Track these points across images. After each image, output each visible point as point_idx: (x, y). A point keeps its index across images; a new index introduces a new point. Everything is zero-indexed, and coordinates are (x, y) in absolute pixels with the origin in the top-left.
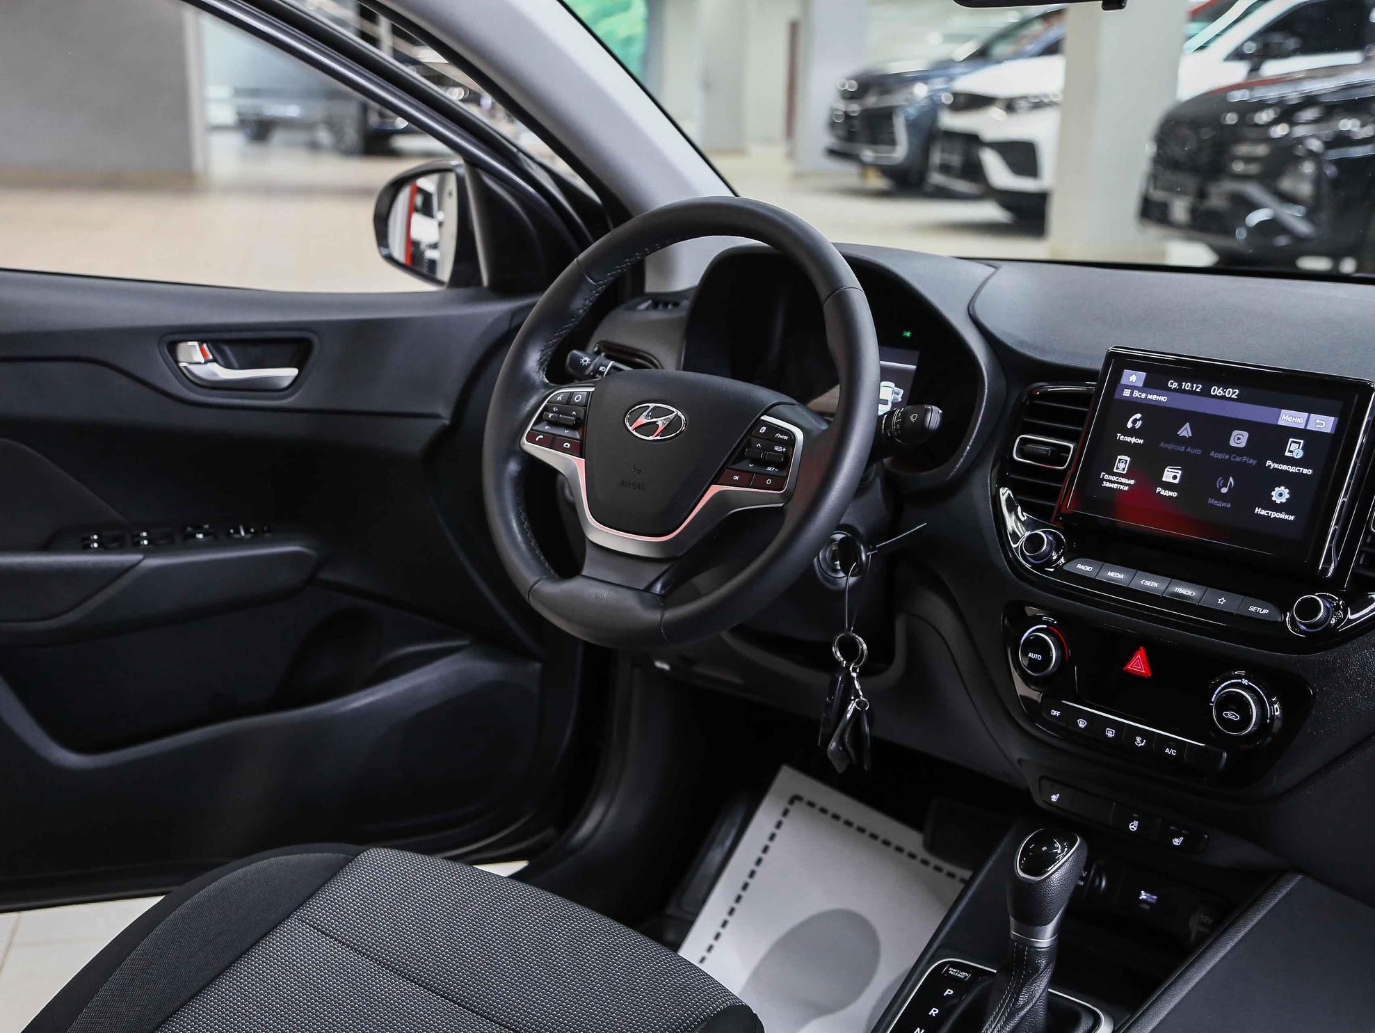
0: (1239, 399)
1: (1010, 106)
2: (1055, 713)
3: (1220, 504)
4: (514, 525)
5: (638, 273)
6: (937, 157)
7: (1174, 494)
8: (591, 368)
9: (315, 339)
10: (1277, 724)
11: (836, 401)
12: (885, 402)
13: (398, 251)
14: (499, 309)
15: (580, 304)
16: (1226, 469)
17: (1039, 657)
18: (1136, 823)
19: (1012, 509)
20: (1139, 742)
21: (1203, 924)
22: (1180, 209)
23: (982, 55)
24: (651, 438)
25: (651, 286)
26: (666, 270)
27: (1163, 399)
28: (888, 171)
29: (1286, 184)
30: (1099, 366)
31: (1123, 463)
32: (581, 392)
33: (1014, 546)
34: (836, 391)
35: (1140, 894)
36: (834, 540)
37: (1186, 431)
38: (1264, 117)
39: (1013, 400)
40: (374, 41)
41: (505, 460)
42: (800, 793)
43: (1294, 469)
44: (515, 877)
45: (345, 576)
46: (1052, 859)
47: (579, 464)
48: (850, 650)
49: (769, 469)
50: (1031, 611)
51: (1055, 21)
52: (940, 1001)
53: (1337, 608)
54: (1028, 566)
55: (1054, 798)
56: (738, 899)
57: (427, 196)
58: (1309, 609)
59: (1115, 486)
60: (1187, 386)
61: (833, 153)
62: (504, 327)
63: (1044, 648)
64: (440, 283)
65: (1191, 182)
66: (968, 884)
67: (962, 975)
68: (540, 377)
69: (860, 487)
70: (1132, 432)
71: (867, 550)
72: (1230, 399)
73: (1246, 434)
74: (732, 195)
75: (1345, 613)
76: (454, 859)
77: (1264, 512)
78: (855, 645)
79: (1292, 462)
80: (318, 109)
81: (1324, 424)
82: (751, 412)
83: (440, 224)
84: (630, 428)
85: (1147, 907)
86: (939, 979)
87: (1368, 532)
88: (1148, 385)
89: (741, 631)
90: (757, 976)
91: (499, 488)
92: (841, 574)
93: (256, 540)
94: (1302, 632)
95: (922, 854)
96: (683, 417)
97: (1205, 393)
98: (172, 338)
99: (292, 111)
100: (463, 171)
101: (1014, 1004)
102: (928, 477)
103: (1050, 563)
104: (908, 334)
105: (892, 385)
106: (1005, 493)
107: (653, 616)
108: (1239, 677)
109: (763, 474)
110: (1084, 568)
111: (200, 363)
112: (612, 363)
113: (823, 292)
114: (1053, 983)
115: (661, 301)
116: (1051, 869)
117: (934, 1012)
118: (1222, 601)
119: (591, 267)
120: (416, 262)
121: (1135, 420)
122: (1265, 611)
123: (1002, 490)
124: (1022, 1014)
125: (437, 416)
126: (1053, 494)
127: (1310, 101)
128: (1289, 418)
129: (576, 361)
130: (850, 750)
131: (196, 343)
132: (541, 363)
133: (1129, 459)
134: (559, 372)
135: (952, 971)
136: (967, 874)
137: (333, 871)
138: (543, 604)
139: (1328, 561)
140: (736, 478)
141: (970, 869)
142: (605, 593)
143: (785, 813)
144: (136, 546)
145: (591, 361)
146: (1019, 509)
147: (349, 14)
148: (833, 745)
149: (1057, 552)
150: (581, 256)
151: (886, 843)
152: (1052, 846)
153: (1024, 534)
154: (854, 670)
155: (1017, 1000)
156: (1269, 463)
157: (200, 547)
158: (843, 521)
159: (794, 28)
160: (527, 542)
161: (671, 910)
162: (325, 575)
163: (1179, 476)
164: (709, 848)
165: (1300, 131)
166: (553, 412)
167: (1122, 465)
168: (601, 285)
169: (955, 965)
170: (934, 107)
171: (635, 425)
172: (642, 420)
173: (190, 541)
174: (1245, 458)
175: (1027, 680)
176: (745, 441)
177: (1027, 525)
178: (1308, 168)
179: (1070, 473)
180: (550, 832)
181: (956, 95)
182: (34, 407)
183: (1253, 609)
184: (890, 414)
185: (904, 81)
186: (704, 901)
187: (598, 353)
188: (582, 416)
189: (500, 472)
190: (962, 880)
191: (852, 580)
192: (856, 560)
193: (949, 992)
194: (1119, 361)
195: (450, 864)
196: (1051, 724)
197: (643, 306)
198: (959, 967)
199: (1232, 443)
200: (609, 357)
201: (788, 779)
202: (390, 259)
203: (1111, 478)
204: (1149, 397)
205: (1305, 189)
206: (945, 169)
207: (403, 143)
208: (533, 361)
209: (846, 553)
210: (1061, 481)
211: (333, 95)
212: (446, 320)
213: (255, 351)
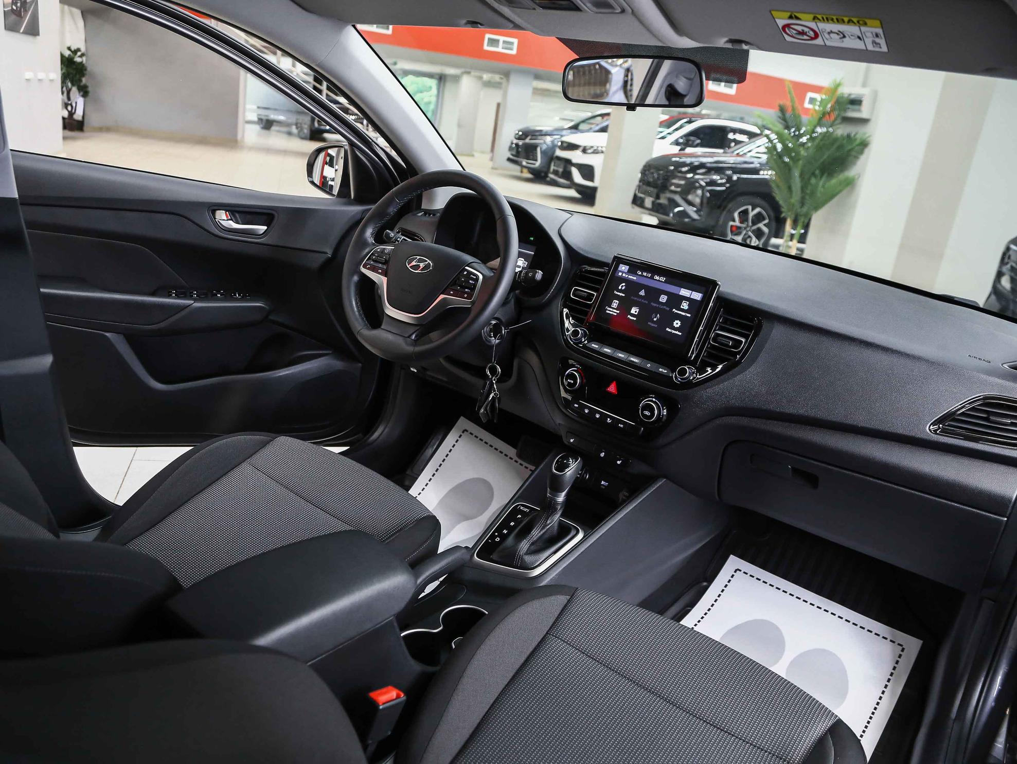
0: (665, 282)
1: (585, 151)
2: (576, 405)
3: (653, 325)
4: (354, 303)
5: (419, 199)
6: (552, 168)
7: (635, 319)
8: (394, 238)
9: (276, 215)
10: (664, 418)
11: (498, 264)
12: (519, 267)
13: (317, 180)
14: (357, 209)
15: (392, 210)
16: (657, 310)
17: (572, 382)
18: (603, 453)
19: (568, 318)
20: (609, 420)
21: (625, 496)
22: (648, 202)
23: (575, 128)
24: (416, 271)
25: (424, 206)
26: (431, 200)
27: (635, 278)
28: (531, 171)
29: (690, 197)
30: (610, 262)
31: (615, 303)
32: (389, 248)
33: (567, 334)
34: (499, 259)
35: (601, 482)
36: (491, 324)
37: (642, 293)
38: (685, 169)
39: (573, 272)
40: (320, 91)
41: (352, 275)
42: (467, 429)
43: (683, 314)
44: (342, 453)
45: (280, 319)
46: (567, 466)
47: (384, 280)
48: (493, 371)
49: (466, 290)
50: (571, 362)
51: (605, 118)
52: (515, 520)
53: (694, 373)
54: (572, 343)
55: (572, 441)
56: (437, 470)
57: (332, 158)
58: (683, 372)
59: (611, 313)
60: (645, 274)
61: (509, 160)
62: (359, 217)
63: (575, 378)
64: (333, 195)
65: (655, 191)
66: (533, 472)
67: (525, 510)
68: (371, 240)
69: (505, 302)
70: (620, 291)
71: (505, 329)
72: (662, 281)
73: (666, 297)
74: (462, 170)
75: (697, 375)
76: (314, 443)
77: (670, 330)
78: (496, 368)
79: (683, 310)
80: (293, 119)
81: (697, 296)
82: (462, 264)
83: (336, 170)
84: (408, 266)
85: (604, 487)
86: (516, 511)
87: (709, 342)
88: (629, 272)
89: (449, 359)
90: (441, 502)
91: (349, 287)
92: (493, 339)
93: (243, 299)
94: (679, 381)
95: (516, 458)
96: (431, 264)
97: (652, 278)
98: (214, 208)
99: (281, 118)
100: (347, 147)
101: (545, 523)
102: (534, 301)
103: (581, 342)
104: (532, 239)
105: (523, 260)
106: (566, 311)
107: (410, 349)
108: (652, 398)
109: (463, 292)
110: (595, 346)
111: (225, 220)
112: (403, 237)
113: (497, 216)
114: (562, 516)
115: (428, 212)
116: (567, 470)
117: (512, 524)
118: (649, 365)
119: (398, 194)
120: (324, 185)
121: (622, 286)
122: (665, 371)
123: (565, 310)
124: (548, 527)
125: (326, 253)
126: (586, 313)
127: (702, 165)
128: (684, 292)
129: (388, 235)
130: (489, 413)
131: (224, 211)
132: (372, 234)
133: (618, 302)
134: (380, 238)
135: (522, 508)
136: (533, 468)
137: (264, 444)
138: (364, 339)
139: (692, 353)
140: (452, 292)
141: (535, 466)
142: (390, 337)
143: (460, 436)
144: (191, 297)
145: (394, 236)
146: (571, 318)
147: (311, 79)
148: (482, 410)
149: (584, 338)
150: (394, 189)
151: (501, 452)
152: (568, 461)
153: (572, 329)
154: (494, 380)
155: (547, 522)
156: (674, 310)
157: (218, 300)
158: (495, 316)
159: (499, 105)
160: (359, 311)
161: (408, 472)
162: (271, 317)
163: (637, 311)
164: (427, 448)
165: (697, 177)
166: (375, 256)
167: (615, 304)
168: (401, 203)
169: (523, 505)
170: (554, 147)
171: (410, 265)
172: (414, 263)
173: (215, 297)
174: (664, 307)
175: (566, 391)
176: (457, 277)
177: (573, 325)
178: (699, 192)
179: (593, 305)
180: (360, 435)
181: (562, 142)
182: (151, 233)
183: (661, 370)
184: (521, 272)
185: (542, 134)
186: (423, 470)
187: (398, 232)
188: (387, 259)
189: (349, 280)
190: (531, 470)
191: (497, 341)
192: (500, 333)
193: (519, 516)
194: (618, 260)
195: (315, 446)
196: (574, 410)
197: (420, 214)
198: (524, 506)
199: (660, 300)
200: (402, 235)
201: (463, 423)
202: (313, 183)
203: (610, 309)
204: (629, 277)
205: (697, 201)
206: (556, 173)
207: (326, 135)
208: (369, 233)
209: (496, 330)
210: (590, 308)
211: (299, 113)
212: (334, 211)
213: (249, 217)
